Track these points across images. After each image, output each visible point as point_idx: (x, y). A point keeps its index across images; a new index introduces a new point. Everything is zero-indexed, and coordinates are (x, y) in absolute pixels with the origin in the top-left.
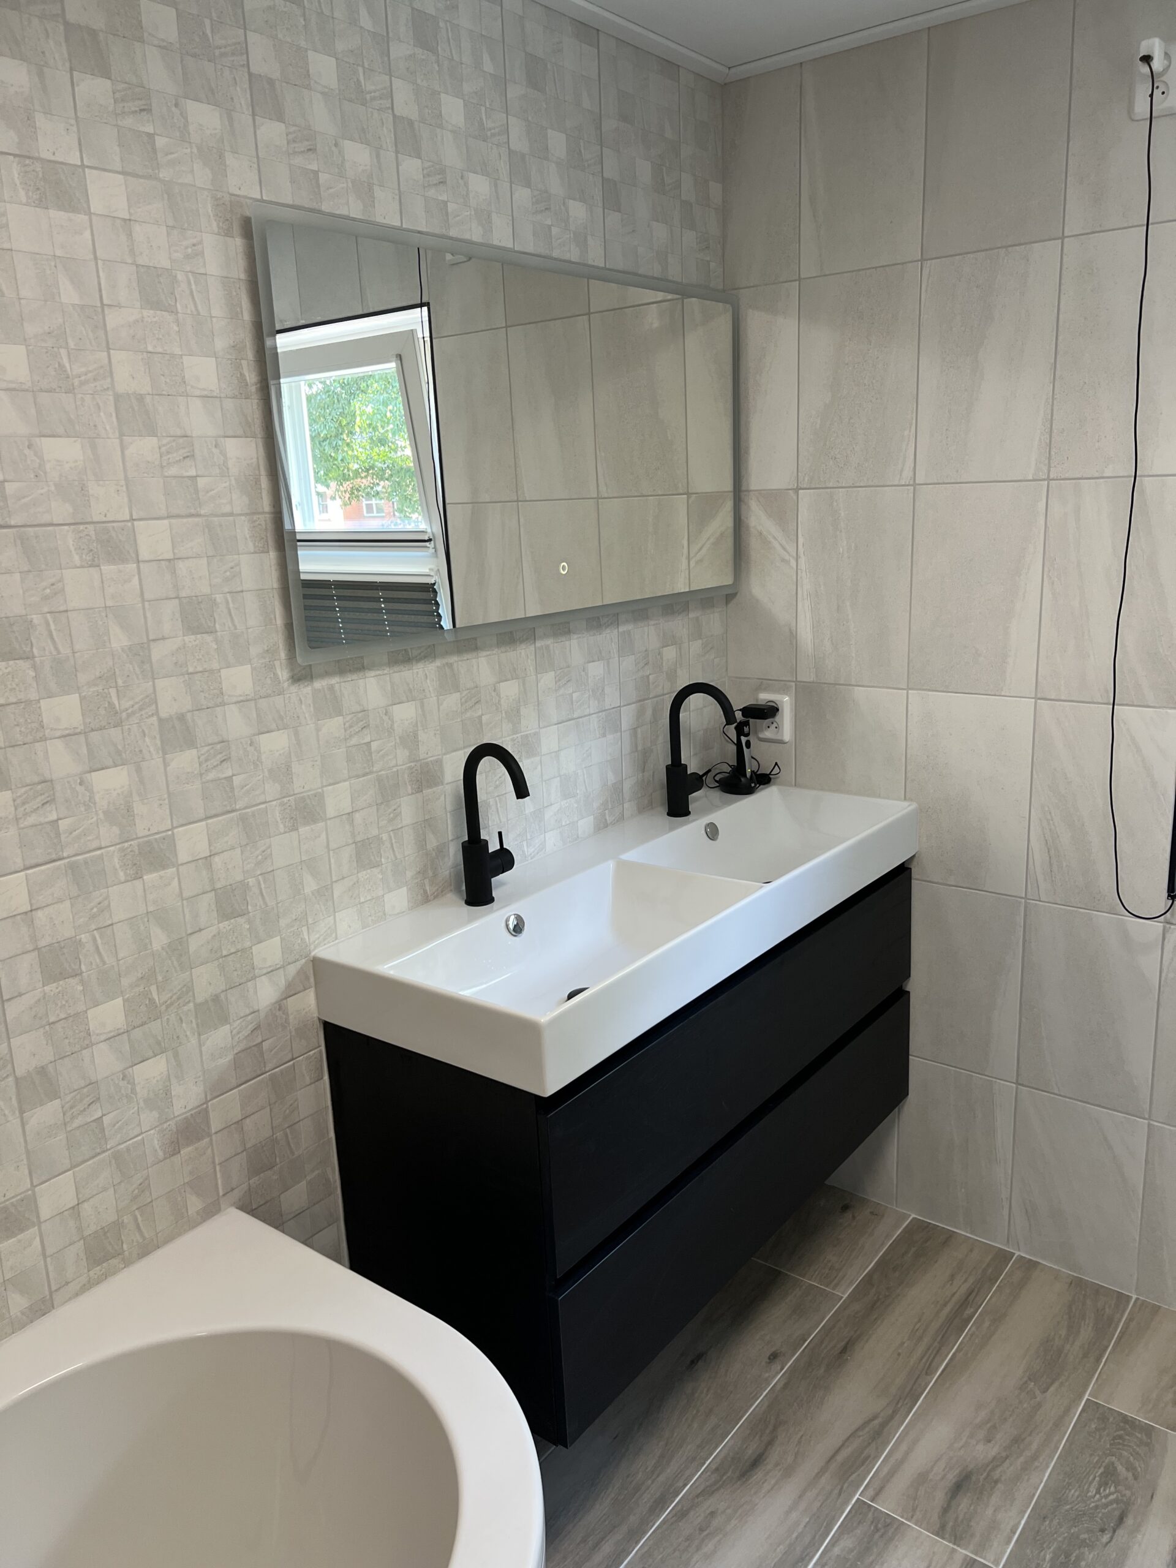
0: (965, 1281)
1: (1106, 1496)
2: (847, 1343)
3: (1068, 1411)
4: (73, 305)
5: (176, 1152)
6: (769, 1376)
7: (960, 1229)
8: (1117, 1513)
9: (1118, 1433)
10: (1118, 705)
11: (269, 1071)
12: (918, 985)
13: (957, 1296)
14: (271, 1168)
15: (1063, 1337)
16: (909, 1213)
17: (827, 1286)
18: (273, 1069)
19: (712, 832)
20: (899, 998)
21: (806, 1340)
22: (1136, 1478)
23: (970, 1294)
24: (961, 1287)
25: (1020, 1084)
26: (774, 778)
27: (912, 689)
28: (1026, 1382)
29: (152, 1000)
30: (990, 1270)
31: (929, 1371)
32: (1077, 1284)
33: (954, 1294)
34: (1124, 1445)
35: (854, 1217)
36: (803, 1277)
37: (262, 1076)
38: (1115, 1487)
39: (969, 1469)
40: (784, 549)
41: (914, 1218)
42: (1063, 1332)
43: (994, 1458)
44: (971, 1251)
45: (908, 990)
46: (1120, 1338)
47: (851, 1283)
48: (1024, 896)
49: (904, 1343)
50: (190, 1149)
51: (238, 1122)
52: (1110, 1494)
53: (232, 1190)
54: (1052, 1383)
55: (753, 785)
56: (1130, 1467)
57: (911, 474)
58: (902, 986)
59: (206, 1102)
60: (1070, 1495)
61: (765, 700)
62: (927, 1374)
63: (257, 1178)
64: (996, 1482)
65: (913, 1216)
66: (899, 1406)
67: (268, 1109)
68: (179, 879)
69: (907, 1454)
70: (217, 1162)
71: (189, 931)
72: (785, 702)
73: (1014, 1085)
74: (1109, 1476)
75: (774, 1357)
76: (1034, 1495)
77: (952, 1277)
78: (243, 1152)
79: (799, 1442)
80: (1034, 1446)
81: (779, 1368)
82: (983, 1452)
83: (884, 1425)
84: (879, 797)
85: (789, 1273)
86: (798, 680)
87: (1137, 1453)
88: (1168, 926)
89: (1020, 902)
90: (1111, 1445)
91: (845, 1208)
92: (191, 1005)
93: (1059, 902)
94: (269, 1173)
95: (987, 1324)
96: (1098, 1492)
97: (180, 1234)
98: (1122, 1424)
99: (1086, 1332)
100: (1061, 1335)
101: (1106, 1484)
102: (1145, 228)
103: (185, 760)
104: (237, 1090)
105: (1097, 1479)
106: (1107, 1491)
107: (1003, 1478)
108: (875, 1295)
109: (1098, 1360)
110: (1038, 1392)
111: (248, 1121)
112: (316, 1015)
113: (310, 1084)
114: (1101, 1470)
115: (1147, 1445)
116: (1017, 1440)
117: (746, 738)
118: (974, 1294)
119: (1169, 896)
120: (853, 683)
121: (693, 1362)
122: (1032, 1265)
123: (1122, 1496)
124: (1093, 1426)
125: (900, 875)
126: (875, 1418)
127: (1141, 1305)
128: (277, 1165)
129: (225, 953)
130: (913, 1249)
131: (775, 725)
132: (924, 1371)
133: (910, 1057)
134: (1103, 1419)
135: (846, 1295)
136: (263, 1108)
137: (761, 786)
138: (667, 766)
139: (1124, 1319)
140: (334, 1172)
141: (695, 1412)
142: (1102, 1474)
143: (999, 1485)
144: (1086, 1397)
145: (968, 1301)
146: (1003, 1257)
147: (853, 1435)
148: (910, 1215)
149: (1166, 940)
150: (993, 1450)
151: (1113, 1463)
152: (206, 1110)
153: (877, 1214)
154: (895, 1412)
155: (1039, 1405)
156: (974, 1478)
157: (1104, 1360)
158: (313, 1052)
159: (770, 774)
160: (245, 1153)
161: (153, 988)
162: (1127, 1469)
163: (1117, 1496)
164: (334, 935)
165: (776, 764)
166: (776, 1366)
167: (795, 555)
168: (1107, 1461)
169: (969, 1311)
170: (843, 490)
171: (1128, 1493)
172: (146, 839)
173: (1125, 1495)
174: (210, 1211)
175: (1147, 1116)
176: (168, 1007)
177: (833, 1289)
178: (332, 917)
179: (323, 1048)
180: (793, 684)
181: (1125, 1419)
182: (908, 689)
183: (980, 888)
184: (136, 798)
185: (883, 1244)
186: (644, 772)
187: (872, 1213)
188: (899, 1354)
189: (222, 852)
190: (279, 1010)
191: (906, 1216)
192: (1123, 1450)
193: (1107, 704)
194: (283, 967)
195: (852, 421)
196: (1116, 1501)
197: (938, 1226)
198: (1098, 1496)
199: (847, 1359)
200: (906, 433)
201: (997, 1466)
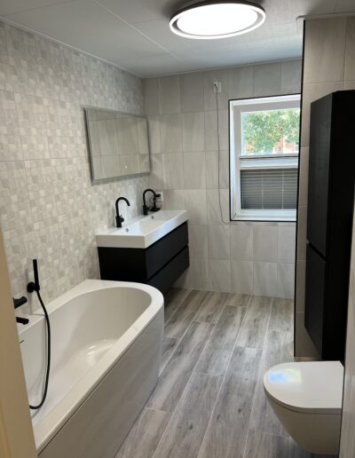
3: (222, 307)
7: (201, 290)
10: (220, 189)
12: (190, 245)
19: (153, 217)
20: (187, 247)
21: (178, 307)
27: (185, 189)
30: (207, 293)
31: (200, 306)
32: (222, 293)
33: (202, 297)
37: (90, 256)
39: (209, 315)
40: (159, 165)
41: (192, 290)
43: (213, 313)
44: (203, 292)
46: (229, 298)
48: (207, 225)
50: (82, 267)
53: (87, 276)
54: (220, 304)
55: (158, 210)
56: (233, 311)
57: (182, 150)
60: (225, 315)
61: (158, 193)
63: (90, 273)
64: (214, 316)
68: (79, 219)
69: (199, 315)
70: (85, 270)
71: (81, 228)
72: (162, 193)
73: (208, 259)
75: (173, 309)
80: (218, 311)
84: (181, 210)
85: (173, 300)
86: (164, 189)
88: (230, 226)
91: (180, 290)
92: (81, 241)
99: (224, 298)
100: (220, 299)
102: (217, 111)
103: (79, 198)
104: (87, 258)
110: (217, 306)
111: (89, 264)
112: (96, 246)
115: (236, 308)
117: (156, 201)
119: (230, 220)
120: (174, 189)
122: (214, 292)
125: (185, 224)
126: (193, 313)
127: (232, 293)
129: (85, 233)
130: (194, 293)
131: (160, 198)
134: (229, 307)
135: (184, 301)
136: (90, 261)
138: (143, 206)
139: (230, 295)
144: (225, 305)
146: (209, 291)
147: (190, 315)
152: (83, 261)
153: (186, 290)
154: (196, 312)
157: (227, 301)
159: (160, 208)
160: (88, 269)
163: (232, 314)
167: (162, 165)
168: (230, 311)
175: (230, 260)
177: (181, 300)
178: (97, 228)
179: (97, 252)
181: (232, 306)
183: (199, 224)
185: (188, 293)
189: (84, 215)
190: (91, 244)
194: (92, 236)
197: (197, 290)
198: (229, 314)
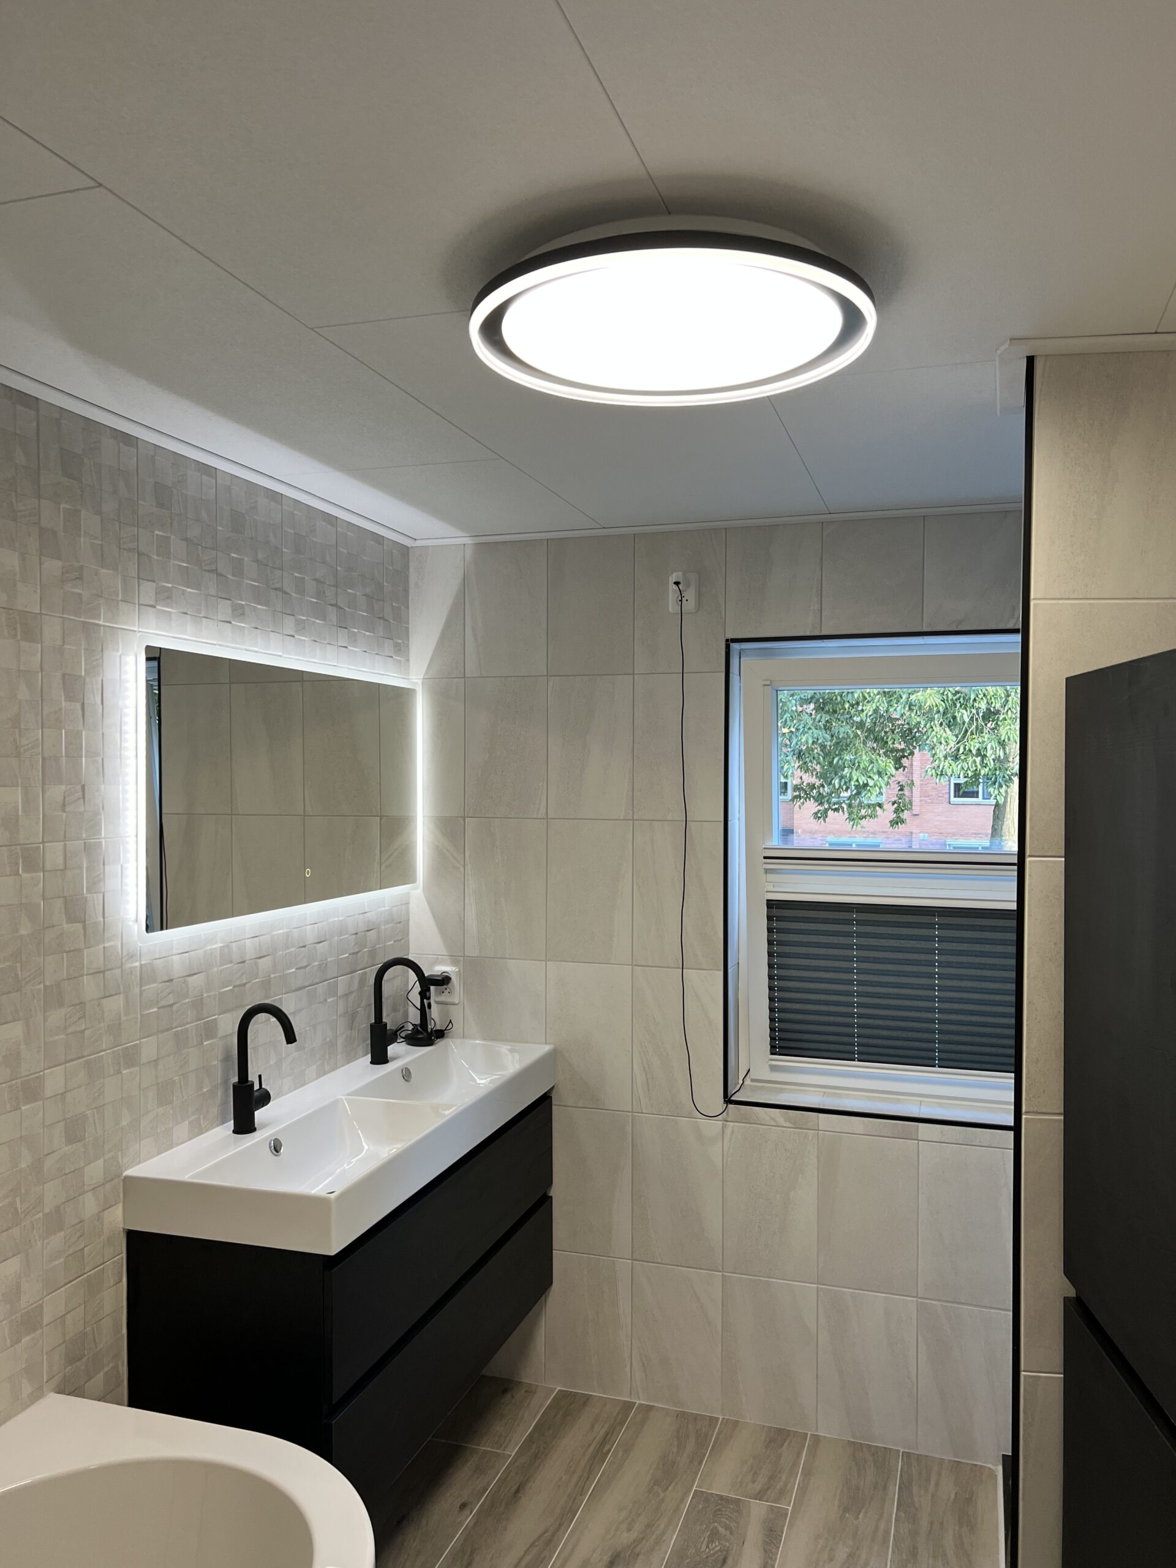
0: (602, 1427)
1: (713, 1549)
2: (519, 1486)
3: (682, 1500)
4: (26, 700)
5: (19, 1341)
6: (461, 1520)
7: (594, 1392)
8: (722, 1557)
9: (718, 1508)
10: (686, 968)
11: (87, 1272)
12: (557, 1192)
13: (598, 1438)
14: (80, 1359)
15: (675, 1453)
16: (554, 1387)
17: (498, 1449)
18: (90, 1271)
19: (406, 1074)
20: (544, 1201)
21: (487, 1490)
22: (731, 1533)
23: (607, 1435)
24: (600, 1432)
25: (635, 1260)
26: (447, 1033)
27: (550, 960)
28: (652, 1487)
29: (16, 1209)
30: (620, 1417)
31: (582, 1492)
32: (682, 1415)
33: (595, 1438)
34: (722, 1515)
35: (513, 1397)
36: (479, 1446)
37: (82, 1277)
38: (719, 1542)
39: (618, 1551)
40: (456, 859)
41: (559, 1390)
42: (675, 1450)
43: (635, 1541)
44: (605, 1406)
45: (550, 1195)
46: (713, 1447)
47: (517, 1444)
48: (631, 1110)
49: (562, 1478)
50: (28, 1338)
51: (62, 1316)
52: (716, 1547)
53: (53, 1377)
54: (670, 1485)
55: (433, 1038)
56: (727, 1528)
57: (545, 811)
58: (546, 1192)
59: (42, 1299)
60: (689, 1553)
61: (440, 971)
62: (581, 1495)
63: (70, 1367)
64: (638, 1555)
65: (559, 1388)
66: (564, 1520)
67: (83, 1306)
68: (44, 1112)
69: (573, 1550)
70: (45, 1351)
71: (45, 1153)
72: (456, 973)
73: (630, 1261)
74: (714, 1535)
75: (463, 1506)
76: (665, 1558)
77: (593, 1426)
78: (63, 1343)
79: (492, 1559)
80: (662, 1527)
81: (469, 1513)
82: (626, 1538)
83: (553, 1535)
84: (527, 1042)
85: (467, 1445)
86: (466, 954)
87: (731, 1518)
88: (725, 1123)
89: (629, 1116)
90: (713, 1516)
91: (505, 1391)
92: (41, 1214)
93: (655, 1113)
94: (78, 1363)
95: (621, 1454)
96: (707, 1547)
97: (16, 1415)
98: (720, 1502)
99: (691, 1446)
100: (673, 1452)
101: (712, 1542)
102: (681, 674)
103: (57, 1016)
104: (64, 1288)
105: (706, 1539)
106: (714, 1545)
107: (642, 1552)
108: (536, 1449)
109: (700, 1463)
110: (661, 1492)
111: (68, 1316)
112: (122, 1226)
113: (113, 1286)
114: (709, 1532)
115: (738, 1511)
116: (649, 1526)
117: (428, 1001)
118: (609, 1435)
119: (725, 1101)
120: (508, 956)
121: (399, 1522)
122: (649, 1408)
123: (724, 1547)
124: (701, 1507)
125: (545, 1101)
126: (545, 1532)
127: (726, 1422)
128: (85, 1356)
129: (67, 1171)
130: (561, 1412)
131: (448, 990)
132: (579, 1494)
133: (554, 1251)
134: (707, 1500)
135: (514, 1453)
136: (80, 1305)
137: (438, 1040)
138: (371, 1025)
139: (715, 1433)
140: (123, 1365)
141: (406, 1556)
142: (709, 1535)
143: (640, 1557)
144: (694, 1488)
145: (604, 1441)
146: (628, 1406)
147: (532, 1545)
148: (556, 1388)
149: (725, 1134)
150: (634, 1535)
151: (716, 1527)
152: (41, 1306)
153: (531, 1391)
154: (560, 1525)
155: (663, 1500)
156: (622, 1556)
157: (704, 1463)
158: (118, 1257)
159: (445, 1030)
160: (64, 1345)
161: (18, 1199)
162: (726, 1529)
163: (721, 1548)
164: (138, 1159)
165: (451, 1021)
166: (467, 1511)
167: (462, 863)
168: (711, 1527)
169: (607, 1447)
170: (498, 819)
171: (727, 1544)
172: (26, 1078)
173: (725, 1546)
174: (37, 1395)
175: (721, 1270)
176: (26, 1215)
177: (504, 1450)
178: (138, 1144)
179: (124, 1255)
180: (462, 958)
181: (721, 1497)
182: (546, 961)
183: (600, 1108)
184: (23, 1047)
185: (538, 1412)
186: (351, 1029)
187: (526, 1391)
188: (559, 1486)
189: (73, 1089)
190: (98, 1220)
191: (553, 1390)
192: (721, 1518)
193: (679, 968)
194: (103, 1184)
195: (503, 773)
196: (720, 1550)
197: (578, 1393)
198: (708, 1550)
199: (521, 1497)
200: (541, 784)
201: (638, 1545)
